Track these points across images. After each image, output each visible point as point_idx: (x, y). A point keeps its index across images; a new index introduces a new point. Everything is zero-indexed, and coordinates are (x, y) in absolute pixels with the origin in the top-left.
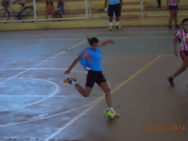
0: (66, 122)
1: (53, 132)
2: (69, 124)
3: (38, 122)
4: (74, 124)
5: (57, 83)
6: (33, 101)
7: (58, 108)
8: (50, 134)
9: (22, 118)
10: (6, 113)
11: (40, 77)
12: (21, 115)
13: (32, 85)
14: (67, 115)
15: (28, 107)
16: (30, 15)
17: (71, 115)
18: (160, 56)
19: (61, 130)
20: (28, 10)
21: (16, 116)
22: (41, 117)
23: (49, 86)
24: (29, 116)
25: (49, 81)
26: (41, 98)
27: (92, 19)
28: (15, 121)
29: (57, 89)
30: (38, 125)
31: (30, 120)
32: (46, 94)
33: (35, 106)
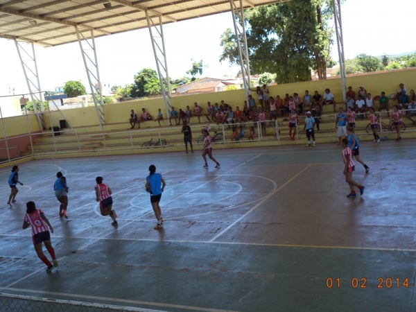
0: (247, 211)
1: (239, 217)
2: (249, 212)
3: (228, 211)
4: (253, 212)
5: (241, 184)
6: (224, 197)
7: (242, 201)
8: (237, 219)
9: (218, 208)
10: (207, 205)
11: (229, 181)
12: (217, 206)
13: (224, 186)
14: (248, 206)
15: (222, 201)
16: (220, 139)
17: (251, 206)
18: (310, 165)
19: (244, 216)
20: (219, 136)
21: (213, 207)
22: (230, 207)
23: (235, 187)
24: (222, 207)
25: (235, 183)
26: (229, 195)
27: (262, 141)
28: (213, 211)
29: (241, 188)
30: (228, 213)
31: (223, 209)
32: (233, 192)
33: (226, 200)
